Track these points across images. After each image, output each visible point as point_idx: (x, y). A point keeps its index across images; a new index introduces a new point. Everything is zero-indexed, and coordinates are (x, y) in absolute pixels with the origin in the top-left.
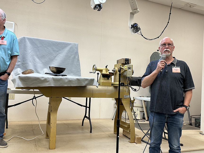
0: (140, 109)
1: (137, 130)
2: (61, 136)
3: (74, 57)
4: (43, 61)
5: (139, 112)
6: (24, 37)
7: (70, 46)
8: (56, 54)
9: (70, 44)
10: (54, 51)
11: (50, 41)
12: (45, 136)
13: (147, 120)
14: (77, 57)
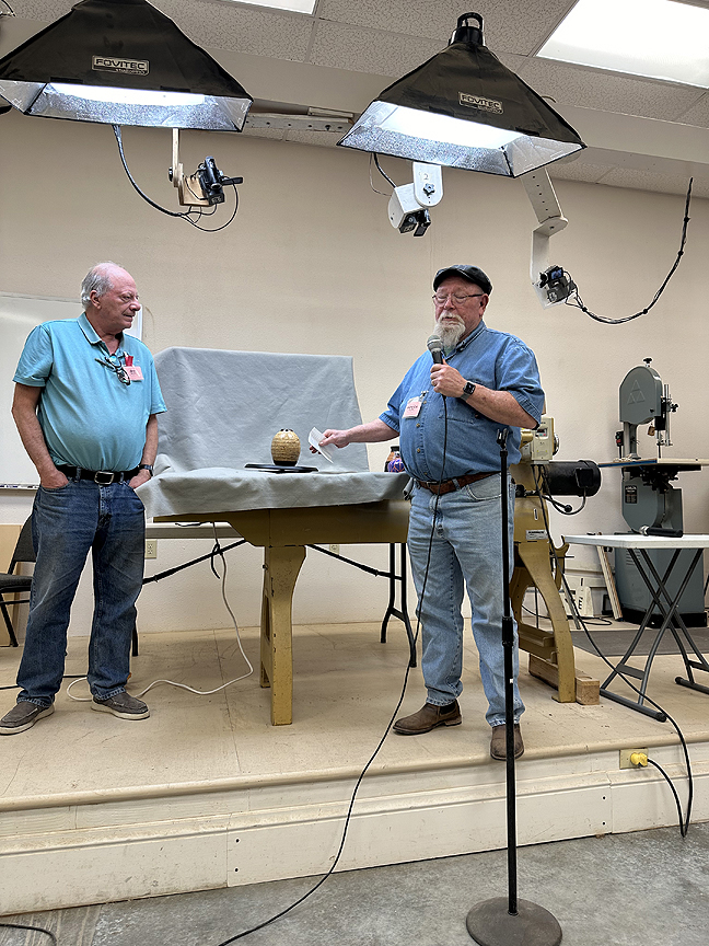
0: (593, 581)
1: (581, 655)
2: (312, 678)
3: (342, 406)
4: (240, 426)
5: (587, 589)
6: (174, 351)
7: (325, 369)
8: (280, 400)
9: (325, 362)
10: (272, 388)
11: (258, 357)
12: (258, 680)
13: (619, 620)
14: (350, 404)
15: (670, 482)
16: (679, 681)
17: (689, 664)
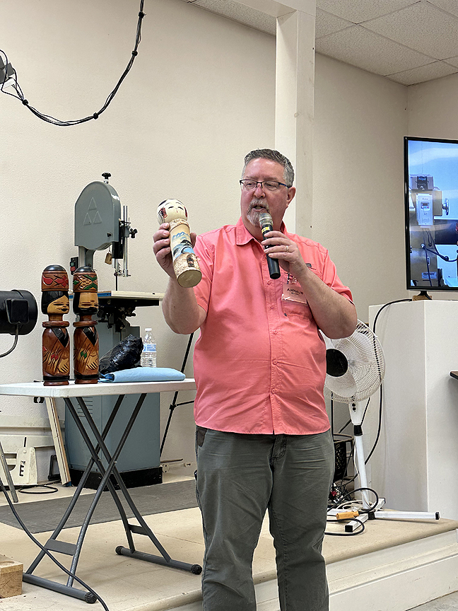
0: (37, 439)
5: (31, 450)
13: (67, 485)
15: (128, 319)
16: (119, 551)
17: (129, 529)
